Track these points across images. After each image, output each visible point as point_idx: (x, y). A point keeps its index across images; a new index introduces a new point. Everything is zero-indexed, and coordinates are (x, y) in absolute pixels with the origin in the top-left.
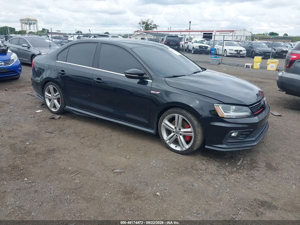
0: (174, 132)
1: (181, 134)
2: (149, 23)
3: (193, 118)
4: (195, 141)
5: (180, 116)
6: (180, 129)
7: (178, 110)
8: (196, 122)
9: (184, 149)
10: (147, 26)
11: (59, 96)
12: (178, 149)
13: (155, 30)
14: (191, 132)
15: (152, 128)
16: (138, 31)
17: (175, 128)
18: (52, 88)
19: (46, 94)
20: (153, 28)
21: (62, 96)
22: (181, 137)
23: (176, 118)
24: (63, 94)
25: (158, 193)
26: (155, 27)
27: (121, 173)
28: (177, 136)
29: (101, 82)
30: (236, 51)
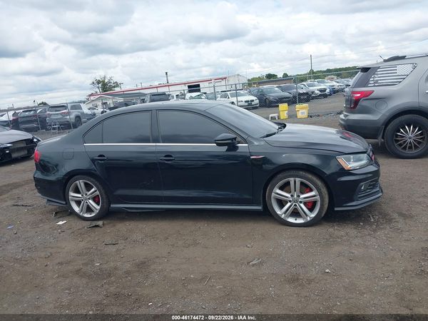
0: (290, 201)
1: (301, 202)
2: (106, 81)
3: (314, 179)
4: (322, 205)
5: (298, 179)
6: (299, 196)
7: (292, 172)
8: (319, 183)
9: (309, 219)
10: (105, 86)
11: (98, 193)
12: (300, 221)
13: (117, 89)
14: (315, 196)
15: (258, 204)
16: (92, 95)
17: (292, 196)
18: (82, 184)
19: (72, 194)
20: (114, 87)
21: (103, 191)
22: (302, 205)
23: (292, 183)
24: (103, 188)
25: (327, 271)
26: (117, 85)
27: (261, 263)
28: (295, 205)
29: (172, 160)
30: (246, 102)
